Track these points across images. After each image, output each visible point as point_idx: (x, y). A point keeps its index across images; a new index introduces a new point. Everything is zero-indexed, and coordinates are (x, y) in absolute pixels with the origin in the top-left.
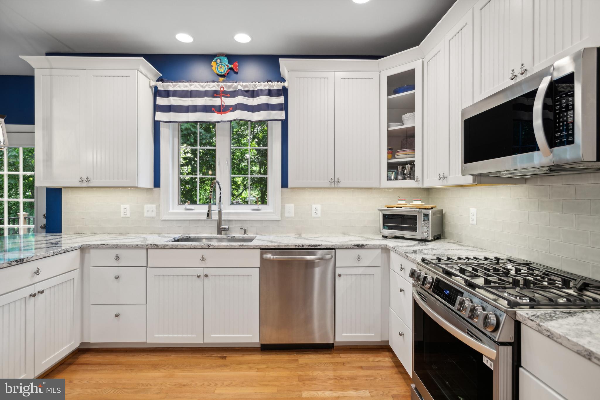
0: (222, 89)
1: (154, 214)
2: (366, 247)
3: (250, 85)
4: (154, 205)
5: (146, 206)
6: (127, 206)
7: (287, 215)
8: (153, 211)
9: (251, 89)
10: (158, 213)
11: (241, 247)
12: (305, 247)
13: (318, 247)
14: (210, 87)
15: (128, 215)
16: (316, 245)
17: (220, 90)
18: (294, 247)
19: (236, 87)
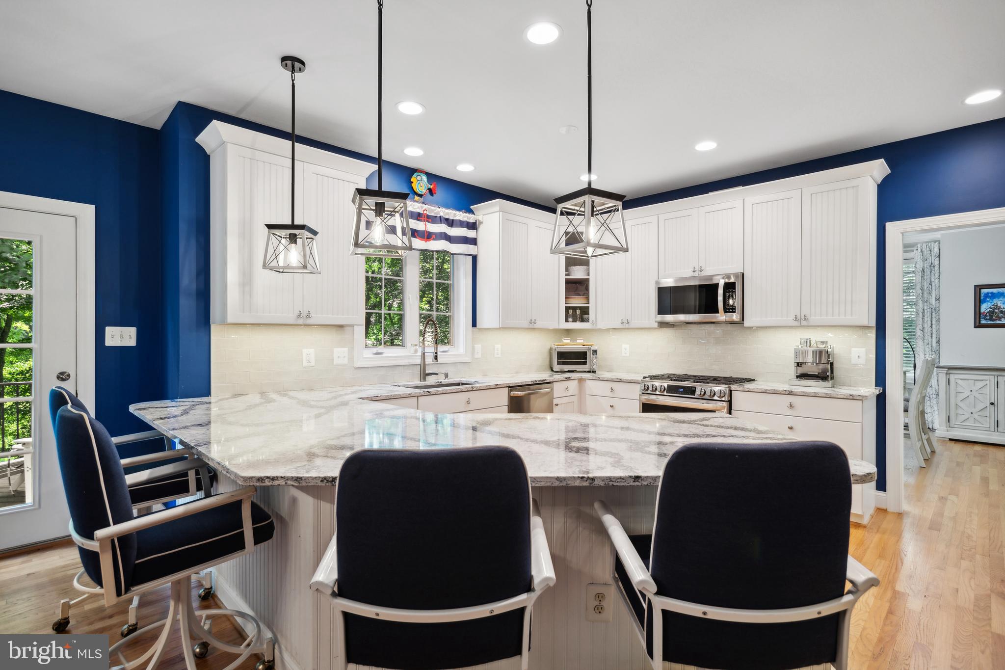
0: (425, 212)
1: (346, 361)
2: (571, 379)
3: (451, 213)
4: (346, 349)
5: (336, 350)
6: (312, 351)
7: (476, 356)
8: (345, 357)
9: (451, 218)
10: (351, 359)
11: (496, 387)
12: (537, 382)
13: (545, 382)
14: (414, 207)
15: (313, 364)
16: (544, 380)
17: (422, 212)
18: (531, 383)
19: (439, 212)
